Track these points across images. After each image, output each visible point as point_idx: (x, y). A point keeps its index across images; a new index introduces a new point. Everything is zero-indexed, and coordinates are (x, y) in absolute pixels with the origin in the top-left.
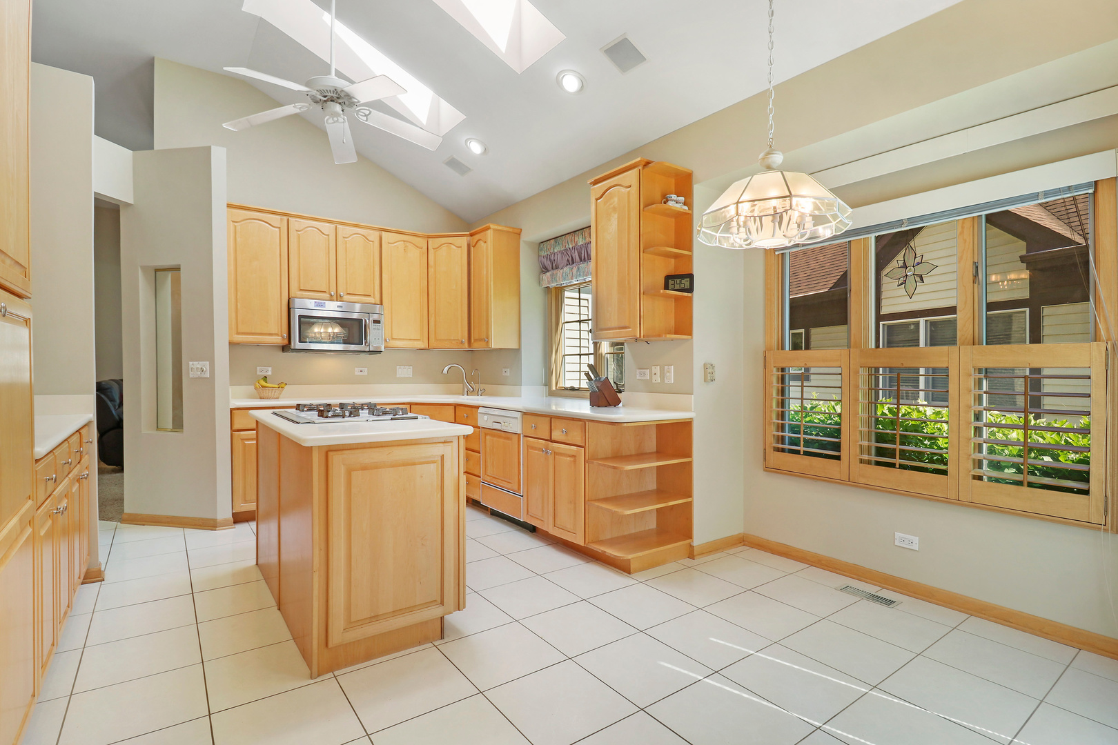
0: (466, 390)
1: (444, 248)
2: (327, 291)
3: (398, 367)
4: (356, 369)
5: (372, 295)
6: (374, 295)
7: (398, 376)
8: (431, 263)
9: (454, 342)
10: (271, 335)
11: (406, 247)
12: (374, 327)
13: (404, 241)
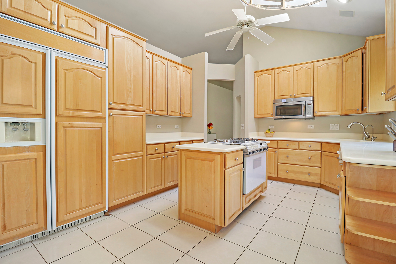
0: (364, 137)
1: (350, 60)
2: (289, 95)
3: (331, 125)
4: (308, 126)
5: (309, 93)
6: (310, 93)
7: (330, 129)
8: (344, 70)
9: (354, 110)
10: (268, 114)
11: (328, 66)
12: (308, 107)
13: (327, 63)
